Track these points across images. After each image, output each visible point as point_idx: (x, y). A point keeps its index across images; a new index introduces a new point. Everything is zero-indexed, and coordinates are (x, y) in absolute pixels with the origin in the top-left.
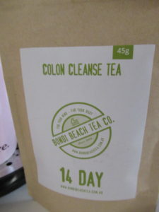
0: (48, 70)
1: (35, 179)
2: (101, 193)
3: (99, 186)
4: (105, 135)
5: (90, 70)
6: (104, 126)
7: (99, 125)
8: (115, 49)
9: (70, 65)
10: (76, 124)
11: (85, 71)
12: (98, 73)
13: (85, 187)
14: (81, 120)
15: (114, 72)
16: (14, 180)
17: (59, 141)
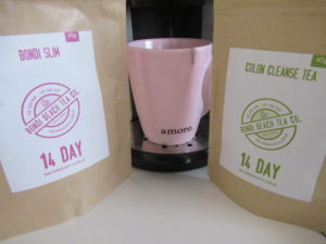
0: (250, 67)
1: (217, 161)
2: (275, 185)
3: (274, 177)
4: (290, 132)
5: (287, 73)
6: (290, 124)
7: (286, 122)
8: (315, 57)
9: (270, 66)
10: (264, 117)
11: (282, 73)
12: (294, 76)
13: (261, 175)
14: (270, 114)
15: (310, 78)
16: (189, 161)
17: (246, 129)
